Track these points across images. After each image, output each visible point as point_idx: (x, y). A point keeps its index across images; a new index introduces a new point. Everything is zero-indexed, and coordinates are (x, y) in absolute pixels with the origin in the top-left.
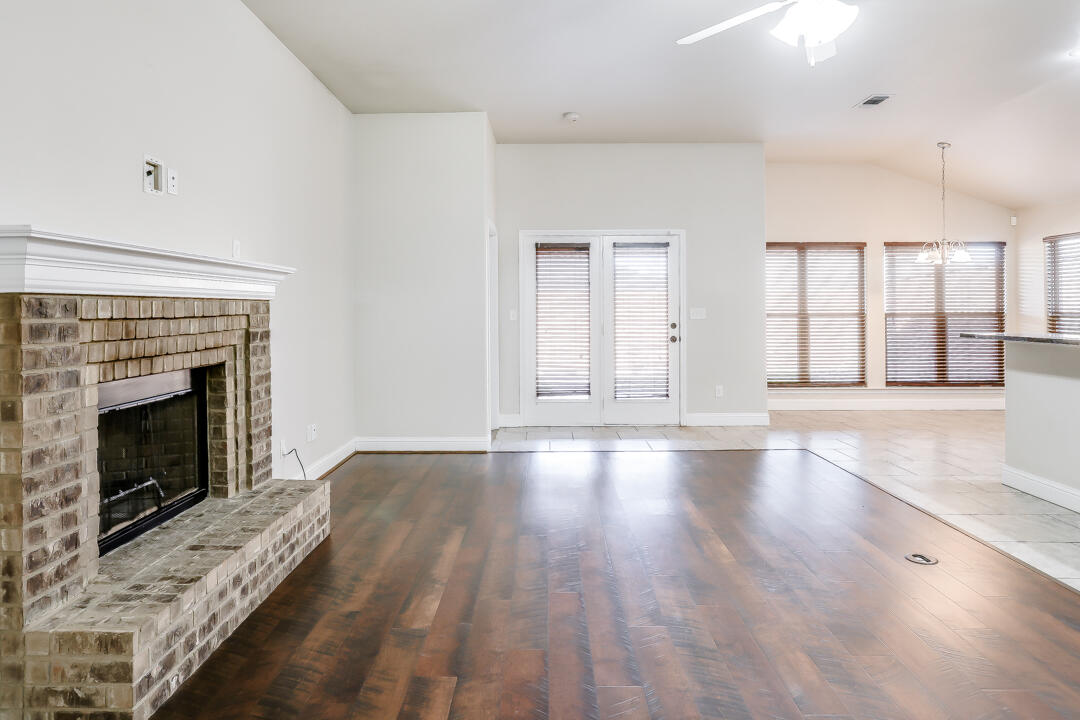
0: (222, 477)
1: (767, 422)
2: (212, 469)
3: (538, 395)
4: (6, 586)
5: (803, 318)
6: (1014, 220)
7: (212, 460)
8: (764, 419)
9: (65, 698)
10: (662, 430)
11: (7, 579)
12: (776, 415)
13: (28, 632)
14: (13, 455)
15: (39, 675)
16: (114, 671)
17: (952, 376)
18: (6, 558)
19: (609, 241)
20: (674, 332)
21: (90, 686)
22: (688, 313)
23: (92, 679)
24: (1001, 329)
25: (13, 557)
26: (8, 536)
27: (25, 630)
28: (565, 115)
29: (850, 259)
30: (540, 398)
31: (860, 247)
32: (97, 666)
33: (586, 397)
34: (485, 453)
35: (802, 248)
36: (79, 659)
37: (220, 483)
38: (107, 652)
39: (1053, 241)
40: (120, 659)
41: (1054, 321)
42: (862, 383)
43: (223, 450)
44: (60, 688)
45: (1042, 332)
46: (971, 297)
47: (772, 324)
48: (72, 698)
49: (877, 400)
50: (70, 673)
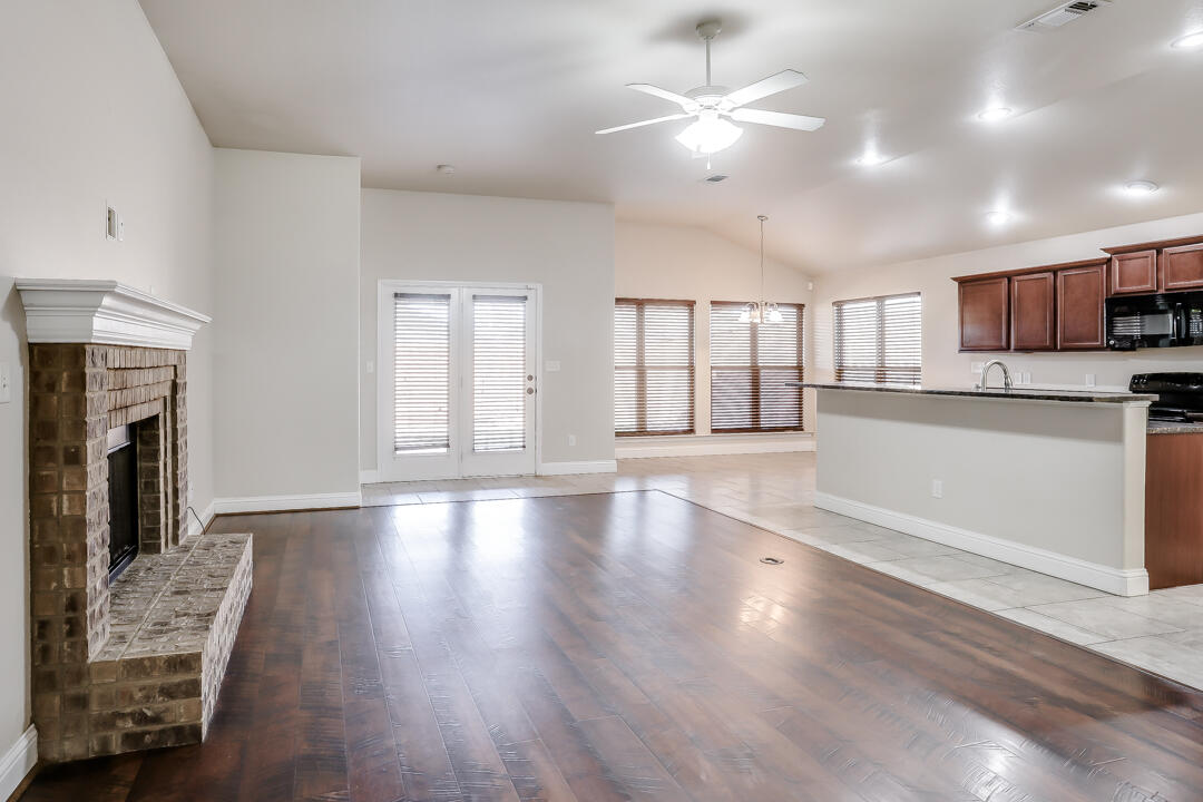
0: (154, 532)
1: (615, 470)
2: (142, 525)
3: (396, 449)
4: (69, 621)
5: (641, 371)
6: (811, 286)
7: (142, 516)
8: (612, 466)
9: (133, 719)
10: (519, 480)
11: (70, 615)
12: (622, 463)
13: (93, 663)
14: (77, 497)
15: (105, 700)
16: (183, 688)
17: (764, 423)
18: (69, 595)
19: (467, 293)
20: (531, 384)
21: (160, 703)
22: (544, 364)
23: (161, 698)
24: (801, 379)
25: (76, 594)
26: (71, 574)
27: (89, 661)
28: (439, 167)
29: (681, 314)
30: (398, 452)
31: (690, 304)
32: (165, 686)
33: (444, 450)
34: (357, 508)
35: (640, 304)
36: (148, 682)
37: (151, 538)
38: (176, 672)
39: (839, 304)
40: (189, 677)
41: (840, 373)
42: (691, 431)
43: (156, 505)
44: (128, 710)
45: (831, 381)
46: (778, 351)
47: (617, 375)
48: (141, 718)
49: (704, 447)
50: (138, 695)
